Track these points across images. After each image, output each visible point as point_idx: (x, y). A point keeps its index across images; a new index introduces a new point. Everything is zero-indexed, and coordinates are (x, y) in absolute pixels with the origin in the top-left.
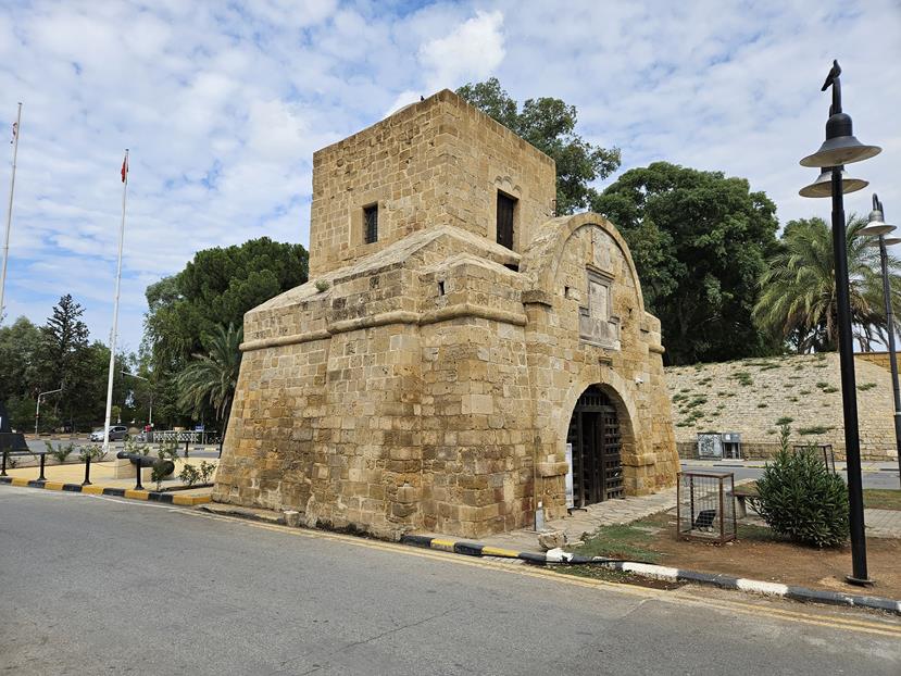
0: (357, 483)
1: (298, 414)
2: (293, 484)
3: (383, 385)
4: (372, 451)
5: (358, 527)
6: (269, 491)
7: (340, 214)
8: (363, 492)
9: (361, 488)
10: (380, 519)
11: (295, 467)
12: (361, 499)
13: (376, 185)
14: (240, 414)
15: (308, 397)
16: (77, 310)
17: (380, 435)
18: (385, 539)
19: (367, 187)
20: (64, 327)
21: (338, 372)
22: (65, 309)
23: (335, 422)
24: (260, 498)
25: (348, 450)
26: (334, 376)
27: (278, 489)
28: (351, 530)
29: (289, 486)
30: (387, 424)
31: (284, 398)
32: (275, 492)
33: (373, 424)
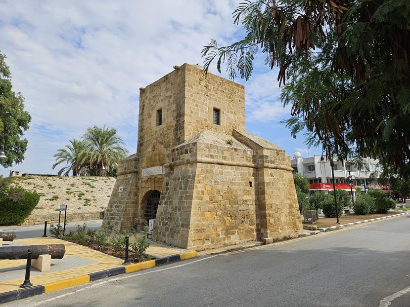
0: (284, 222)
1: (240, 198)
2: (244, 230)
5: (287, 237)
6: (232, 236)
9: (286, 224)
10: (292, 232)
11: (243, 222)
12: (286, 227)
18: (295, 238)
24: (226, 241)
27: (237, 233)
28: (285, 239)
29: (242, 231)
31: (230, 191)
32: (234, 236)
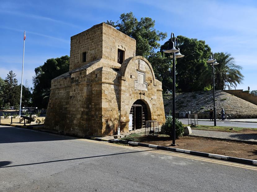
0: (75, 124)
1: (64, 106)
3: (82, 100)
4: (79, 116)
7: (77, 54)
8: (77, 126)
10: (80, 133)
12: (76, 128)
13: (86, 47)
14: (50, 106)
15: (66, 102)
16: (14, 75)
17: (81, 112)
19: (84, 47)
20: (10, 80)
21: (72, 96)
22: (11, 75)
23: (72, 109)
24: (54, 128)
25: (74, 116)
26: (71, 97)
29: (61, 125)
30: (82, 110)
31: (61, 102)
32: (58, 126)
33: (79, 110)
